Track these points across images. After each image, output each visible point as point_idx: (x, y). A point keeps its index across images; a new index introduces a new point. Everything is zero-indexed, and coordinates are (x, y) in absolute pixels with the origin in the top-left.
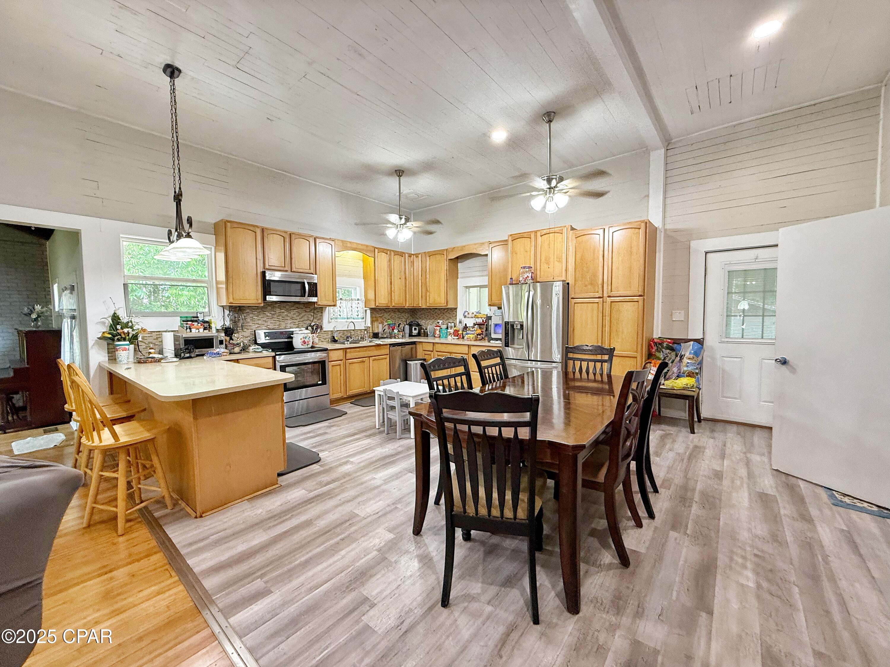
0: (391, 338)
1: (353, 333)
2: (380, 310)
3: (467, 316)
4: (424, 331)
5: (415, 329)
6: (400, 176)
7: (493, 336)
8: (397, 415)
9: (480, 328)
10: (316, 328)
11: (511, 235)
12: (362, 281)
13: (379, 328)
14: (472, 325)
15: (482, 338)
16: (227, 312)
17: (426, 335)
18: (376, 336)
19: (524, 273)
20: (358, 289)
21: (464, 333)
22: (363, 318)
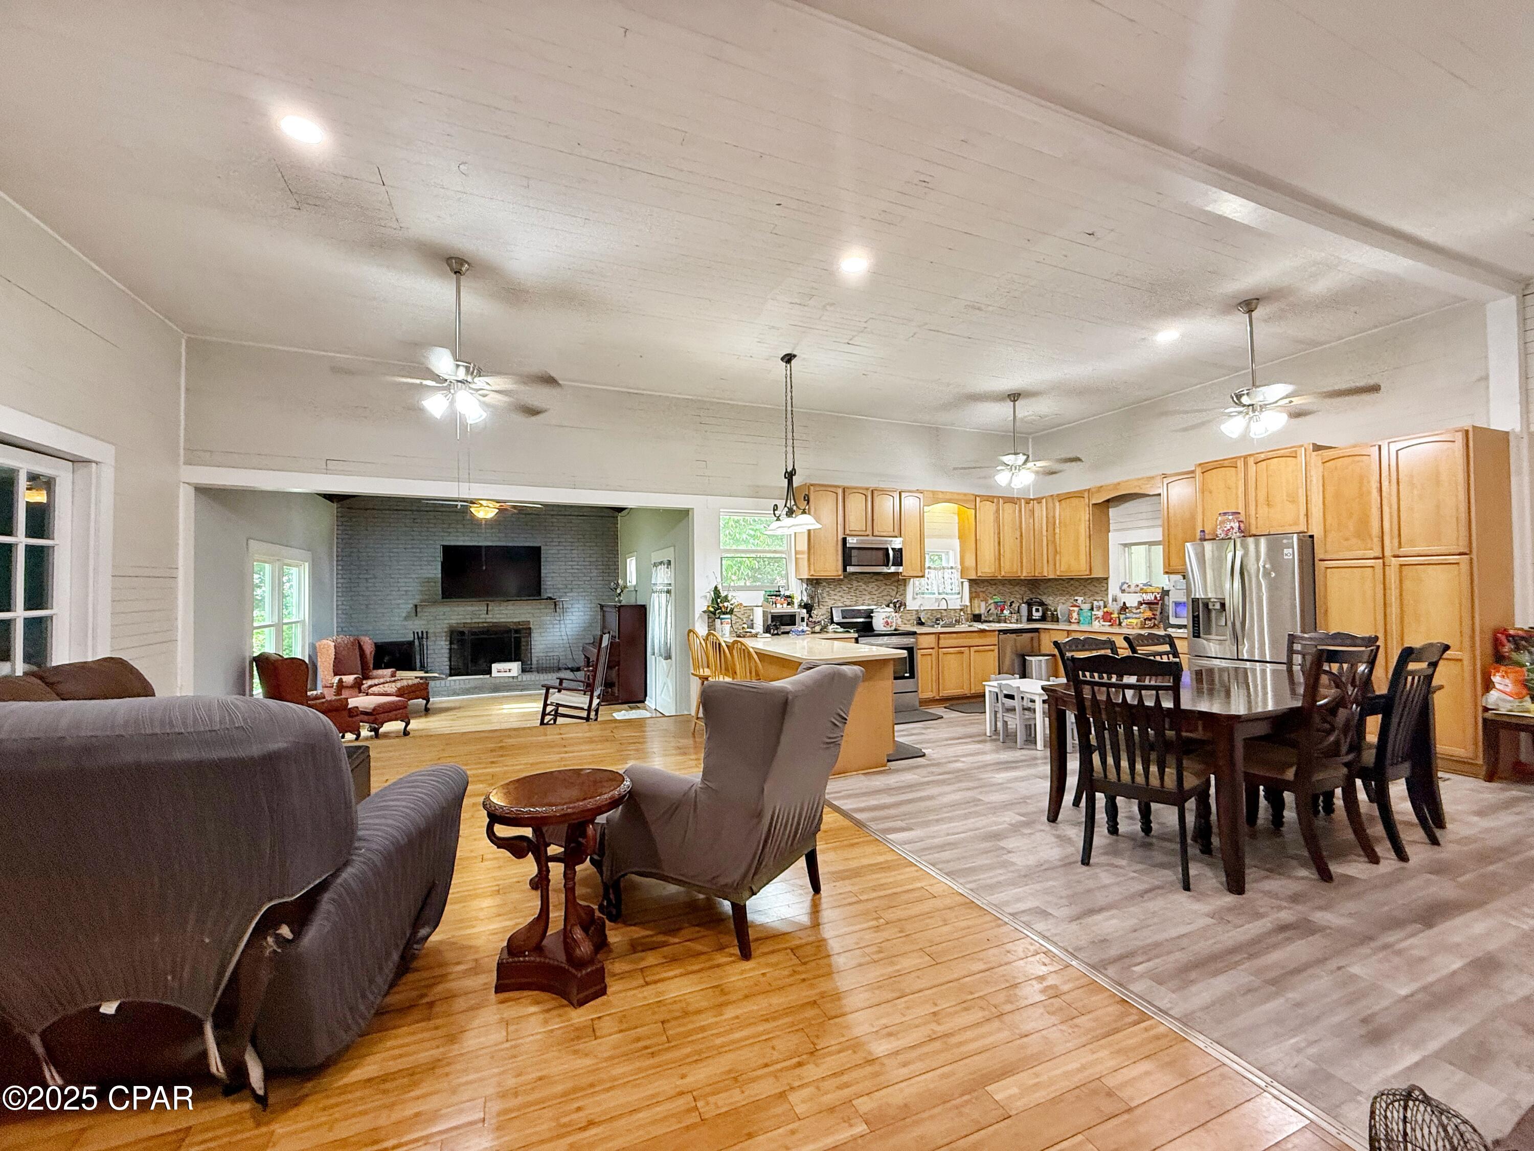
0: (999, 622)
1: (945, 614)
2: (983, 581)
3: (1127, 590)
4: (1053, 614)
5: (1037, 610)
6: (1014, 401)
7: (1173, 621)
8: (1017, 717)
9: (1151, 609)
10: (899, 606)
11: (1200, 465)
12: (956, 543)
13: (981, 608)
14: (1136, 604)
15: (1155, 625)
16: (805, 586)
17: (1055, 619)
18: (977, 618)
19: (1223, 522)
20: (951, 553)
21: (1122, 617)
22: (959, 593)
